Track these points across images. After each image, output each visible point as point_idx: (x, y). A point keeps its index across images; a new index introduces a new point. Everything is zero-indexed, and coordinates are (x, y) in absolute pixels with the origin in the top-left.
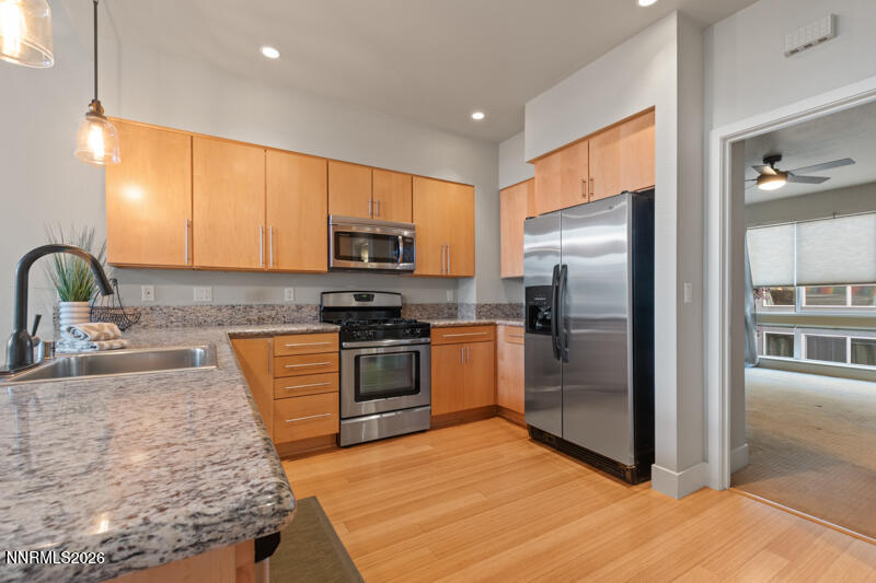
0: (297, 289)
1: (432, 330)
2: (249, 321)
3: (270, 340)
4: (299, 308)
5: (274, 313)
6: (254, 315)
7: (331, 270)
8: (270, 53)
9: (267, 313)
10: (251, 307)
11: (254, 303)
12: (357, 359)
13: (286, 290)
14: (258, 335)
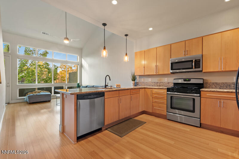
0: (168, 78)
1: (201, 92)
2: (158, 85)
3: (151, 89)
4: (168, 83)
5: (163, 84)
6: (158, 84)
7: (171, 73)
8: (151, 29)
9: (161, 84)
10: (158, 82)
11: (159, 82)
12: (171, 97)
13: (166, 78)
14: (149, 88)
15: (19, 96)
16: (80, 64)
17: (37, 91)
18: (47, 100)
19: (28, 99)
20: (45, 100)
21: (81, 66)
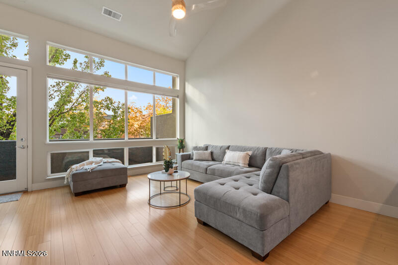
15: (52, 172)
16: (181, 95)
17: (92, 158)
18: (118, 184)
19: (72, 183)
20: (112, 185)
21: (184, 100)
